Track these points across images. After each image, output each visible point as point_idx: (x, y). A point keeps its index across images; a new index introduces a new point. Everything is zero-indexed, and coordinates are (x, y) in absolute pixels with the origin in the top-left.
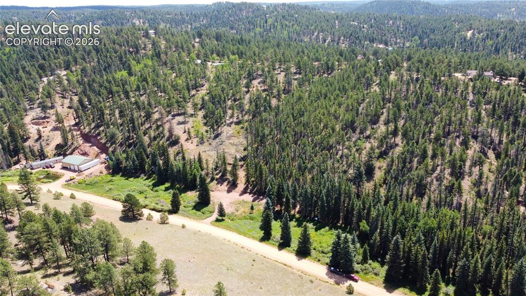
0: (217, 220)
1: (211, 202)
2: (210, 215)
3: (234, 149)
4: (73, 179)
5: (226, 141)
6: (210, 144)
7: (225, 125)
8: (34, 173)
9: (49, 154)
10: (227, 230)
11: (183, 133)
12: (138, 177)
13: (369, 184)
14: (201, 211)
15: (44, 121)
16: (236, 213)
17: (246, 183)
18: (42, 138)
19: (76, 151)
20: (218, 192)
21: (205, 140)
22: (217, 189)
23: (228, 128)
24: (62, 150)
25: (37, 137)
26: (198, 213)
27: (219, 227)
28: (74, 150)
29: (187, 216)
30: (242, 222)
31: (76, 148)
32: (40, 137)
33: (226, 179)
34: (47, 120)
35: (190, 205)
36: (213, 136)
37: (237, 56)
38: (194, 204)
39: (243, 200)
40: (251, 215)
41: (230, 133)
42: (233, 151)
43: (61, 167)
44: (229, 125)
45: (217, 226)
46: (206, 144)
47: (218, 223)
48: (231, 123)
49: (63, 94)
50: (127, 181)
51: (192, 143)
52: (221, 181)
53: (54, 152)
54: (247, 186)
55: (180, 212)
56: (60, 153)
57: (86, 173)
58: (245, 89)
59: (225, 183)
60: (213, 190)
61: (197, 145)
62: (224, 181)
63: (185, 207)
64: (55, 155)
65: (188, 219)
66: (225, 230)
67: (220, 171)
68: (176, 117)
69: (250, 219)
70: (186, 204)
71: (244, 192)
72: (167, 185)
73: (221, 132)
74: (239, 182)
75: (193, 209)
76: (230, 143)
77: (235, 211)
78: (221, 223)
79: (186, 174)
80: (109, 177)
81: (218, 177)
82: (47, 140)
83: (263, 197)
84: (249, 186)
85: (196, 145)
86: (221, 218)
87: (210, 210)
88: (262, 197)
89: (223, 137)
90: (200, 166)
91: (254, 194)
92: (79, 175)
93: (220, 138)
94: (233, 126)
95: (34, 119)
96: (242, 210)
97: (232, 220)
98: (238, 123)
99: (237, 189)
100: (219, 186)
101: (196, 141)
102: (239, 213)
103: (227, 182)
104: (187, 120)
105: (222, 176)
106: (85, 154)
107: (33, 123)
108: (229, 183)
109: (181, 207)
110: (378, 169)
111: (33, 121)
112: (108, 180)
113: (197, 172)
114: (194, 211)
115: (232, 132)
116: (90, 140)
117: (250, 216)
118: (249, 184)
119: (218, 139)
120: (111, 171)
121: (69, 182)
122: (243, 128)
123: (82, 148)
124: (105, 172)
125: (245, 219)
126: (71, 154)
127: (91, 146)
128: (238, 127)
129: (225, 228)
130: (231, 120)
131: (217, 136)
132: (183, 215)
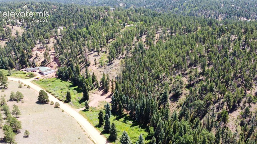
0: (84, 110)
1: (89, 100)
3: (116, 72)
4: (38, 78)
5: (114, 67)
6: (105, 68)
7: (117, 59)
8: (27, 73)
9: (38, 65)
11: (94, 61)
12: (67, 81)
13: (173, 103)
14: (81, 103)
15: (42, 49)
16: (97, 108)
18: (38, 57)
19: (49, 65)
21: (103, 66)
22: (97, 93)
24: (44, 64)
25: (36, 56)
27: (81, 114)
28: (48, 65)
31: (49, 63)
32: (37, 57)
33: (104, 88)
34: (43, 49)
35: (79, 99)
36: (108, 64)
37: (143, 22)
39: (106, 101)
41: (117, 63)
42: (115, 73)
43: (39, 72)
44: (119, 59)
46: (103, 68)
47: (82, 112)
49: (56, 37)
50: (61, 82)
51: (96, 66)
53: (40, 64)
55: (70, 102)
56: (42, 65)
57: (46, 76)
58: (137, 40)
60: (95, 93)
61: (98, 68)
62: (102, 89)
64: (40, 66)
65: (71, 107)
67: (103, 84)
68: (95, 52)
71: (109, 96)
72: (76, 87)
73: (113, 62)
76: (115, 69)
78: (85, 112)
80: (55, 80)
81: (100, 86)
82: (39, 59)
86: (87, 109)
89: (113, 65)
92: (42, 77)
94: (121, 59)
95: (38, 48)
97: (92, 111)
98: (124, 58)
99: (106, 94)
100: (99, 91)
101: (98, 65)
102: (99, 108)
104: (99, 55)
105: (103, 86)
106: (52, 67)
107: (37, 50)
108: (104, 90)
110: (184, 95)
111: (37, 49)
112: (52, 81)
114: (78, 103)
115: (119, 63)
116: (56, 60)
119: (110, 66)
120: (58, 76)
121: (36, 80)
122: (125, 61)
123: (51, 64)
124: (55, 77)
126: (46, 66)
127: (55, 63)
128: (123, 60)
130: (122, 56)
131: (110, 64)
132: (71, 105)
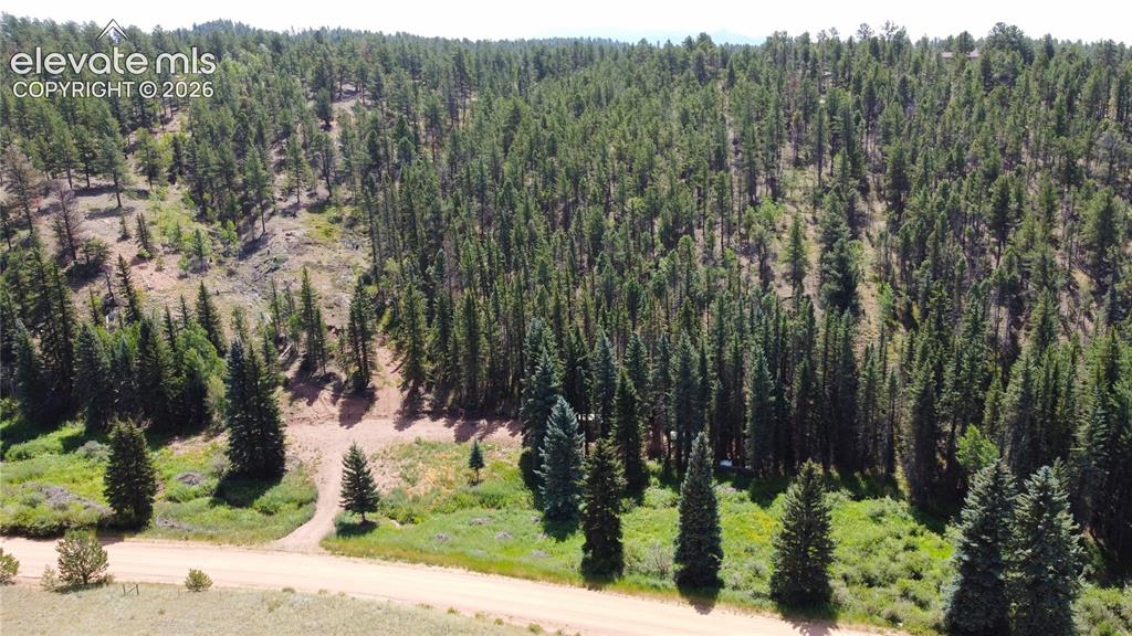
0: (345, 530)
1: (288, 466)
2: (299, 515)
5: (290, 257)
6: (231, 273)
7: (273, 214)
10: (414, 561)
11: (119, 240)
14: (257, 503)
16: (412, 491)
17: (405, 386)
20: (306, 427)
21: (210, 258)
22: (297, 416)
23: (289, 222)
26: (246, 514)
27: (369, 555)
29: (199, 536)
30: (459, 521)
33: (328, 378)
35: (195, 488)
36: (237, 246)
38: (214, 482)
39: (418, 442)
40: (478, 488)
41: (297, 233)
44: (291, 212)
45: (360, 555)
46: (216, 271)
47: (354, 542)
48: (297, 206)
51: (160, 269)
52: (307, 385)
54: (414, 391)
55: (157, 520)
59: (326, 394)
61: (182, 277)
63: (171, 499)
65: (207, 544)
66: (399, 563)
67: (293, 355)
68: (81, 198)
69: (482, 502)
70: (173, 487)
71: (410, 413)
72: (73, 429)
73: (264, 234)
74: (375, 381)
75: (214, 504)
76: (307, 264)
77: (404, 484)
78: (369, 538)
79: (158, 368)
81: (289, 374)
83: (490, 421)
84: (421, 389)
85: (176, 273)
86: (356, 519)
87: (297, 495)
88: (483, 422)
89: (278, 245)
90: (209, 338)
91: (452, 416)
93: (265, 251)
94: (303, 214)
96: (432, 474)
97: (410, 519)
98: (318, 208)
99: (377, 408)
100: (302, 404)
101: (173, 263)
102: (421, 489)
103: (329, 387)
104: (124, 205)
105: (307, 367)
108: (338, 390)
109: (159, 504)
113: (200, 360)
114: (223, 510)
115: (304, 231)
117: (474, 494)
118: (418, 383)
119: (256, 255)
122: (338, 220)
125: (463, 506)
128: (321, 220)
129: (398, 557)
130: (293, 199)
131: (251, 248)
